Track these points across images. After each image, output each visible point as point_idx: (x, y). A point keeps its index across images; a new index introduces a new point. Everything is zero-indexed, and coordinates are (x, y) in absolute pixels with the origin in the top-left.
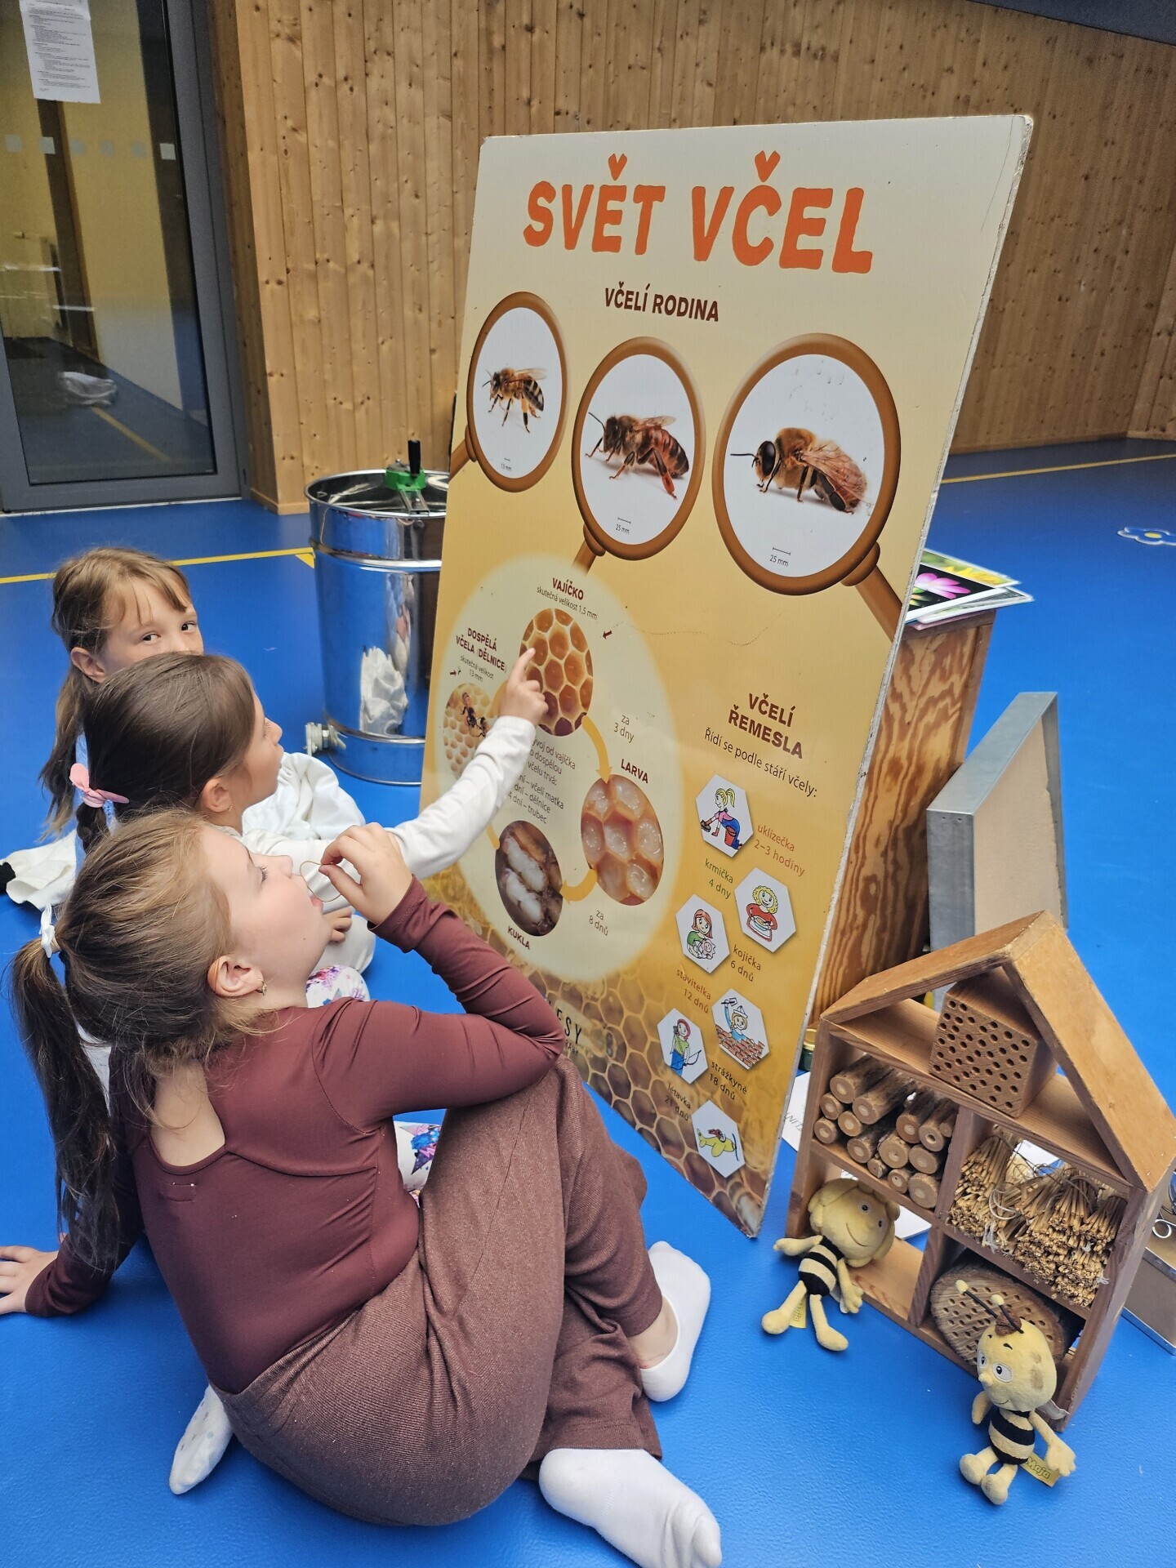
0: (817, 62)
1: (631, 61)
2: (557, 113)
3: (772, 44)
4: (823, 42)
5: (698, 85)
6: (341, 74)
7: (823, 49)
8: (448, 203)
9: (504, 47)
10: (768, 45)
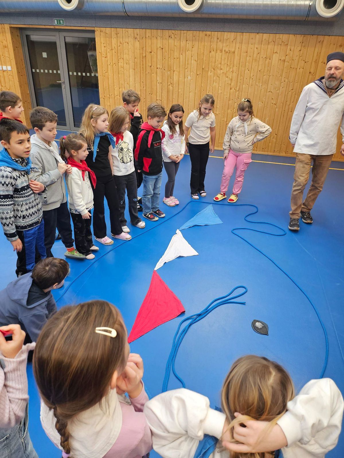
0: (228, 54)
1: (175, 57)
2: (157, 68)
3: (213, 51)
4: (229, 49)
5: (192, 61)
6: (114, 63)
7: (230, 51)
8: (134, 85)
9: (145, 56)
10: (212, 51)
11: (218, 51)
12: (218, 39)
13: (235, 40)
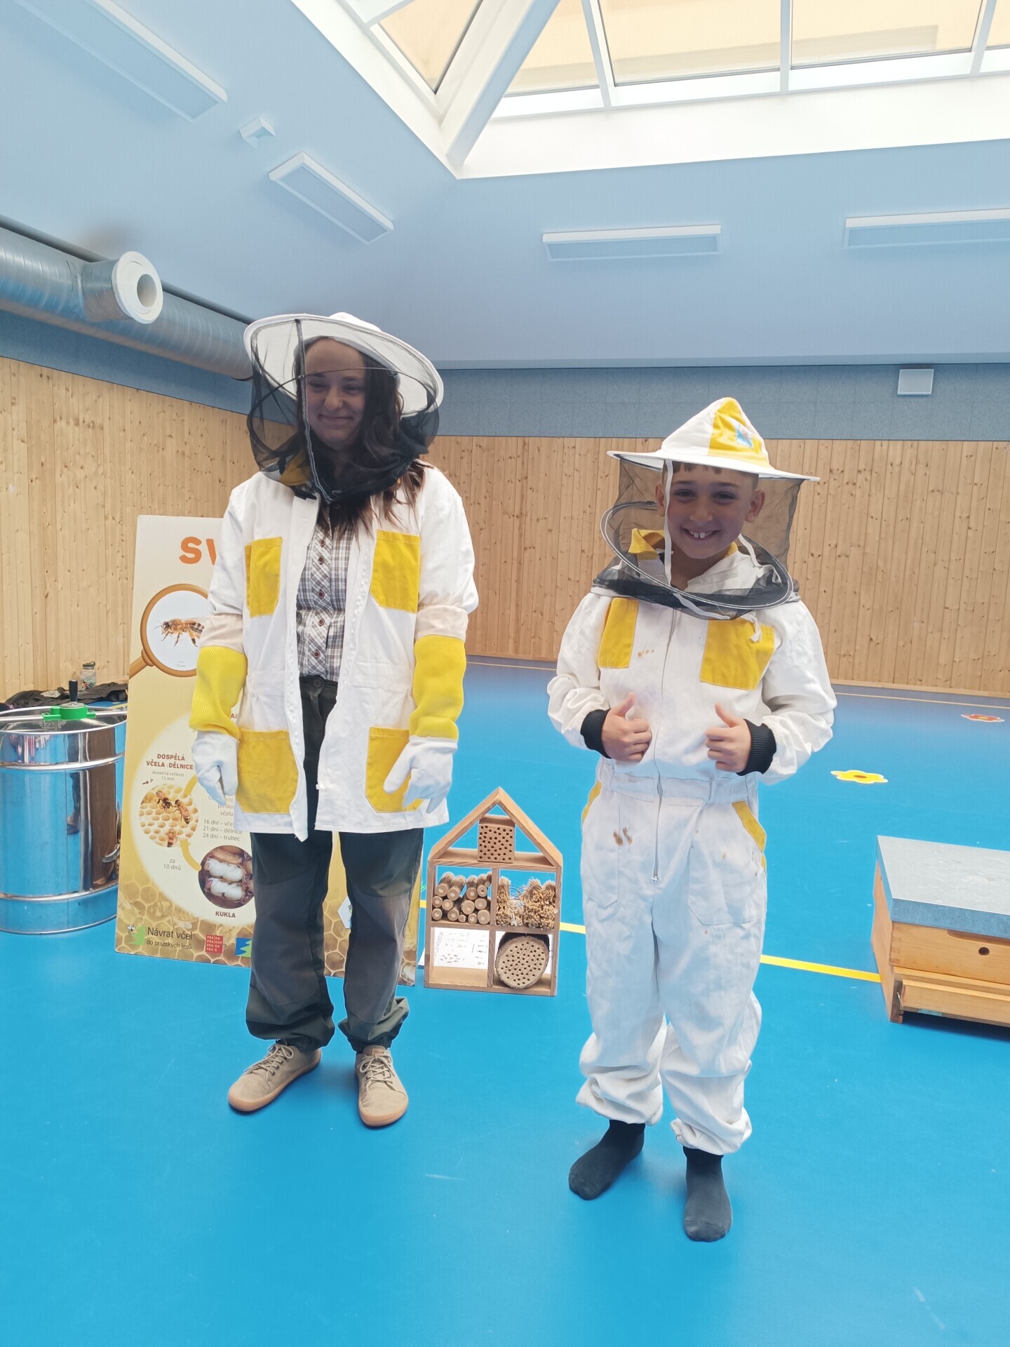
0: (90, 430)
3: (61, 418)
4: (92, 419)
5: (15, 441)
7: (93, 422)
10: (58, 419)
11: (71, 421)
12: (67, 390)
13: (101, 399)
